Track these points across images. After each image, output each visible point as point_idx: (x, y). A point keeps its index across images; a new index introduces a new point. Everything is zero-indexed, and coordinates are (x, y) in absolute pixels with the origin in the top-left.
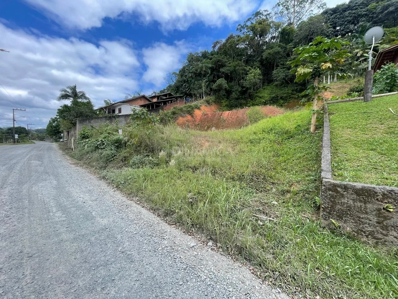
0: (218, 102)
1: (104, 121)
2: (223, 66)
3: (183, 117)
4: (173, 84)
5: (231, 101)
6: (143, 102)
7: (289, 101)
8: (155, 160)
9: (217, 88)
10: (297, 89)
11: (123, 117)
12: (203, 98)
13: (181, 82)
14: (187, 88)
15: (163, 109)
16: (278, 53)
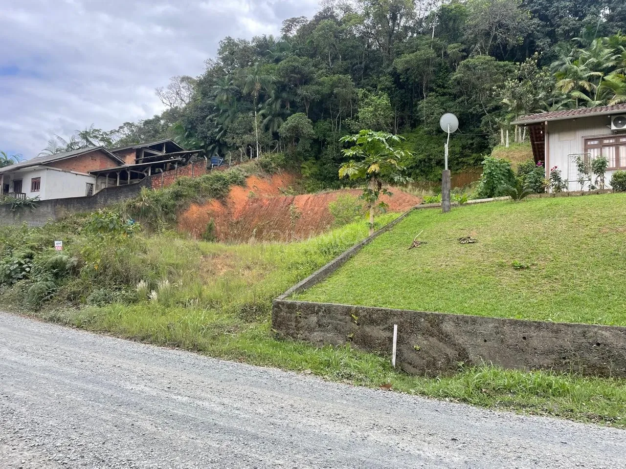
0: (291, 166)
1: (3, 214)
2: (306, 80)
3: (200, 204)
4: (184, 105)
5: (324, 164)
6: (98, 165)
7: (457, 170)
8: (130, 294)
9: (289, 135)
10: (472, 144)
11: (50, 206)
12: (255, 156)
13: (202, 109)
14: (217, 127)
15: (149, 185)
16: (427, 62)
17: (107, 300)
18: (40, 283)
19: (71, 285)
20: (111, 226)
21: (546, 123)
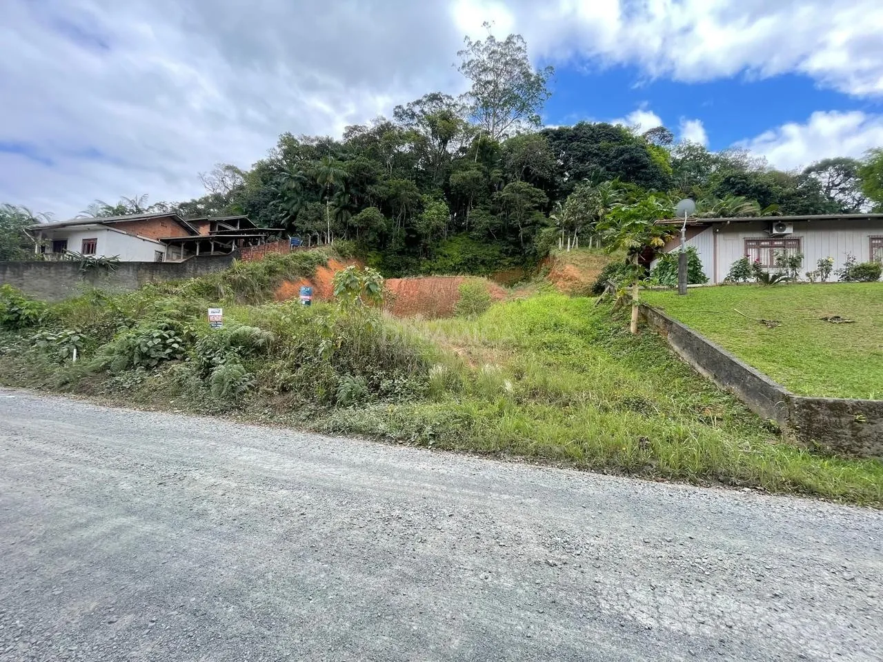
0: (360, 254)
2: (372, 182)
3: (291, 281)
5: (387, 255)
6: (169, 232)
7: (496, 269)
9: (360, 225)
10: (508, 250)
13: (265, 195)
14: (281, 212)
15: (239, 257)
16: (476, 180)
21: (729, 222)
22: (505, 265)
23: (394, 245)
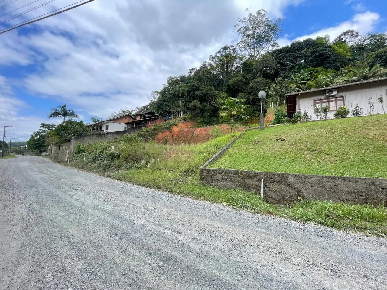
0: (193, 119)
1: (95, 138)
2: (197, 89)
3: (163, 133)
4: (156, 101)
5: (205, 118)
6: (128, 120)
7: (252, 118)
8: (138, 166)
9: (192, 108)
10: (257, 109)
11: (111, 134)
12: (181, 115)
13: (162, 101)
14: (167, 107)
15: (145, 126)
16: (240, 81)
17: (130, 168)
18: (105, 162)
19: (117, 162)
20: (131, 139)
21: (299, 94)
22: (256, 116)
23: (207, 113)
